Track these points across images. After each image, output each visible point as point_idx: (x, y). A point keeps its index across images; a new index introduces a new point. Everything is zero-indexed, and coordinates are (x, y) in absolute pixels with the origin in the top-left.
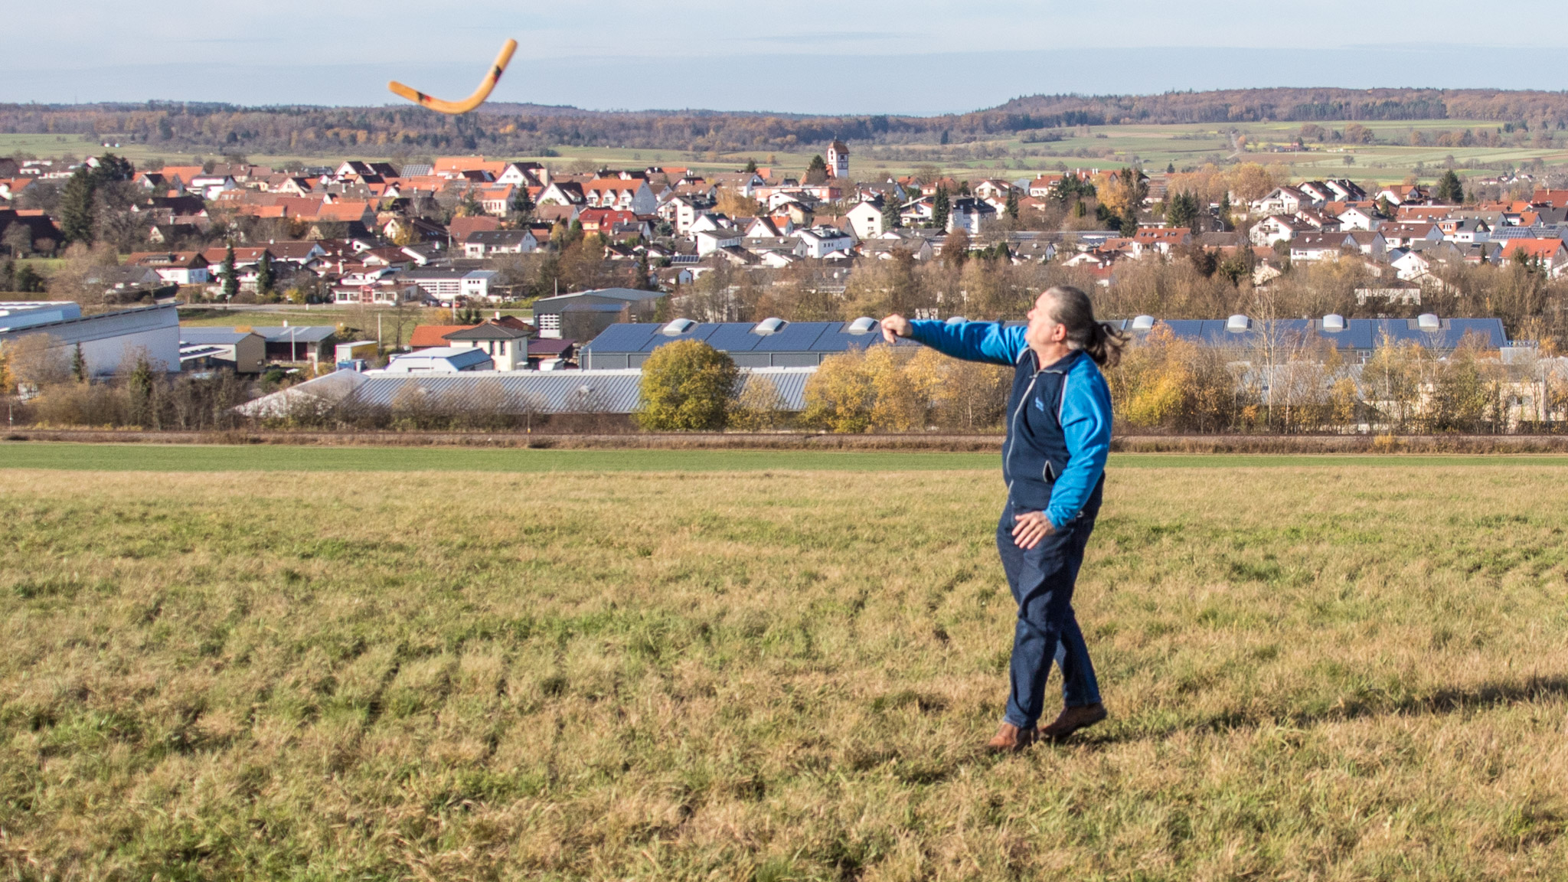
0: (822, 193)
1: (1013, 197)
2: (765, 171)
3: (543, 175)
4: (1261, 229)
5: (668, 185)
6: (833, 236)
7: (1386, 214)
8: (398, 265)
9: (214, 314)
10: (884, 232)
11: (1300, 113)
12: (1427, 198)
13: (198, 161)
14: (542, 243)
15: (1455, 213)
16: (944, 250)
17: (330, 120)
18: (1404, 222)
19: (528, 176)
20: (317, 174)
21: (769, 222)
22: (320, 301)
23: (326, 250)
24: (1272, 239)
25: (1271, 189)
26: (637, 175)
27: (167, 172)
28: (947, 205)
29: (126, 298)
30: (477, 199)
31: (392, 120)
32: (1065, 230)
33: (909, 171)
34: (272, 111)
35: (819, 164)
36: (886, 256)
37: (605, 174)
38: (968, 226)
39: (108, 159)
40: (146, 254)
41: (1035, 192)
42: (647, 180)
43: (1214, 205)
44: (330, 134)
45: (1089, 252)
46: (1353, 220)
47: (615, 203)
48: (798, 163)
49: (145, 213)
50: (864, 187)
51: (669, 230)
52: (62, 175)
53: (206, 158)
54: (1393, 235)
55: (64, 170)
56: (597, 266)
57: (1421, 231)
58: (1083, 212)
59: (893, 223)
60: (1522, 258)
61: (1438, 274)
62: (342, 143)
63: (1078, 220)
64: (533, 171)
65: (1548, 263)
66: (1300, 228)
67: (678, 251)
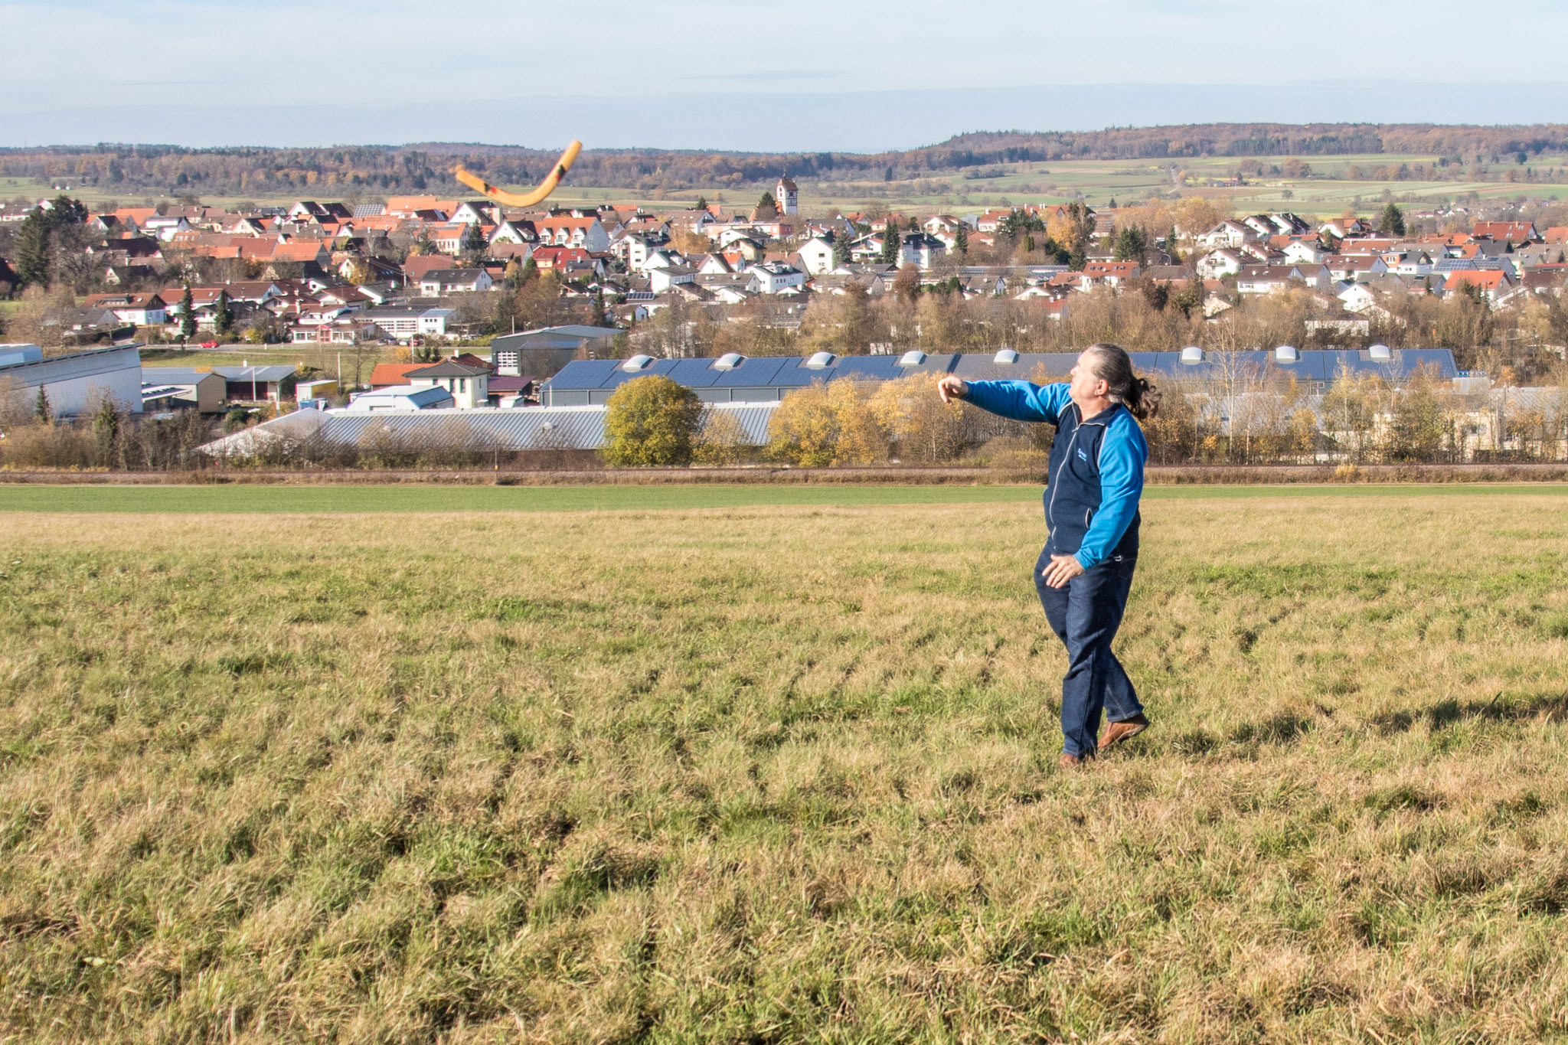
0: (772, 229)
1: (963, 232)
2: (715, 208)
3: (496, 214)
4: (1209, 263)
5: (618, 223)
6: (785, 272)
7: (1330, 247)
8: (355, 303)
9: (172, 355)
10: (835, 267)
11: (1240, 148)
12: (1370, 232)
13: (149, 204)
14: (497, 281)
15: (1397, 246)
16: (897, 285)
17: (280, 161)
18: (1348, 254)
19: (481, 215)
20: (270, 214)
21: (721, 259)
22: (278, 341)
23: (282, 289)
24: (1219, 272)
25: (1215, 222)
26: (589, 213)
27: (121, 214)
28: (897, 240)
29: (84, 339)
30: (431, 238)
31: (341, 161)
32: (1014, 264)
33: (858, 208)
34: (222, 152)
35: (768, 201)
36: (839, 291)
37: (556, 212)
38: (918, 261)
39: (62, 202)
40: (102, 296)
41: (984, 227)
42: (599, 218)
43: (1161, 239)
44: (280, 174)
45: (1040, 285)
46: (1298, 252)
47: (568, 241)
48: (748, 199)
49: (100, 255)
50: (814, 223)
51: (622, 268)
52: (16, 218)
53: (158, 200)
54: (1339, 267)
55: (18, 212)
56: (553, 304)
57: (1365, 263)
58: (1031, 246)
59: (844, 258)
60: (1469, 289)
61: (1385, 305)
62: (292, 184)
63: (1027, 255)
64: (486, 210)
65: (1491, 294)
66: (1246, 261)
67: (632, 287)
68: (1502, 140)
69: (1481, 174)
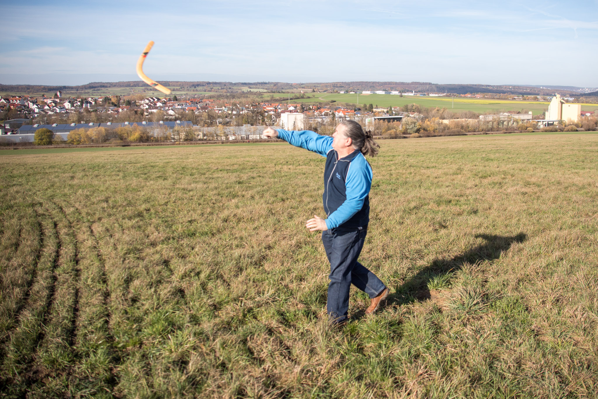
0: (58, 100)
1: (96, 101)
2: (46, 96)
4: (143, 106)
5: (26, 99)
6: (61, 108)
7: (164, 103)
10: (71, 107)
12: (171, 100)
14: (3, 110)
15: (177, 103)
16: (84, 111)
18: (168, 104)
21: (48, 106)
24: (145, 108)
25: (144, 99)
26: (20, 97)
28: (83, 102)
32: (106, 106)
33: (75, 96)
35: (56, 95)
36: (72, 112)
37: (13, 97)
38: (87, 106)
41: (99, 100)
42: (22, 98)
43: (133, 102)
45: (112, 110)
46: (159, 104)
47: (16, 102)
48: (52, 94)
50: (66, 99)
51: (28, 107)
54: (167, 107)
56: (15, 115)
57: (171, 106)
58: (109, 103)
59: (73, 105)
60: (190, 111)
61: (177, 113)
63: (108, 105)
65: (195, 111)
66: (150, 106)
67: (31, 111)
68: (192, 84)
69: (188, 90)
